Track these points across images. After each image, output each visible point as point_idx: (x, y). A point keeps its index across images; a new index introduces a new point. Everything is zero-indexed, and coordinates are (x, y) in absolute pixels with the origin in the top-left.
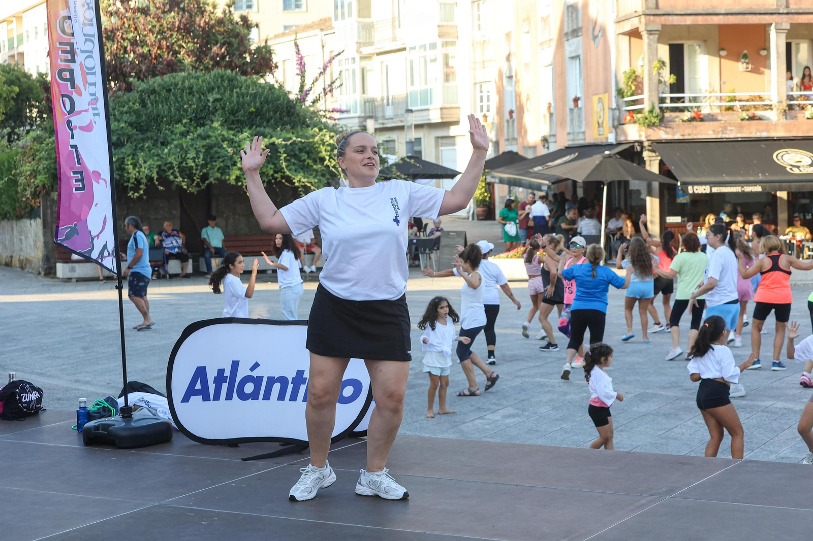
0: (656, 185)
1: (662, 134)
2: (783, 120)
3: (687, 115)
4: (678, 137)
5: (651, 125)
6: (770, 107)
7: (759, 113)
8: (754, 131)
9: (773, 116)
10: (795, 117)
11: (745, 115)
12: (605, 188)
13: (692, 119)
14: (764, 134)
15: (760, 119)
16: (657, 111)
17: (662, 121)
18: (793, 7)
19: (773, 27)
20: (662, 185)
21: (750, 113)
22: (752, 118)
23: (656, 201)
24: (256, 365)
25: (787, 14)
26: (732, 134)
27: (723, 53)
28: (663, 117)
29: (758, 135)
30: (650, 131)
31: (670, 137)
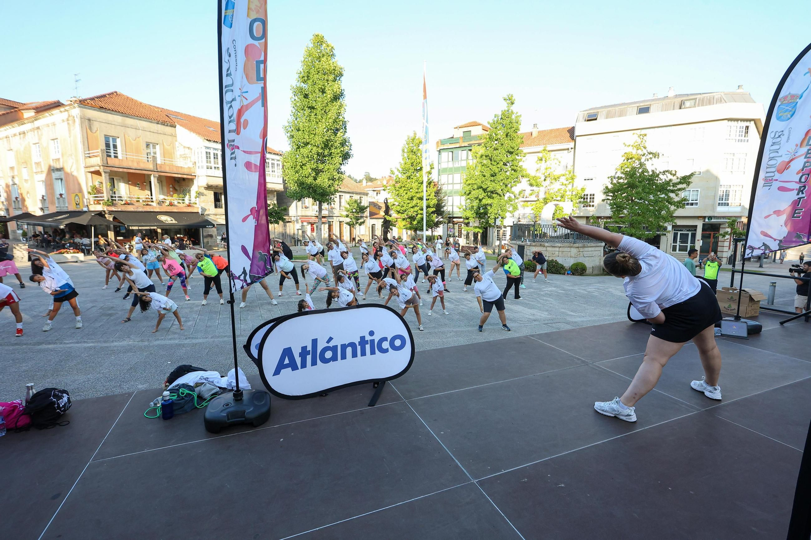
0: (112, 226)
1: (113, 209)
2: (158, 206)
3: (122, 203)
4: (119, 210)
5: (108, 205)
6: (153, 202)
7: (149, 203)
8: (148, 209)
9: (154, 204)
10: (162, 205)
11: (144, 204)
12: (93, 228)
13: (125, 204)
14: (152, 210)
15: (150, 205)
16: (110, 200)
17: (113, 205)
18: (159, 170)
19: (152, 175)
20: (114, 226)
21: (147, 203)
22: (147, 205)
23: (113, 233)
24: (331, 339)
25: (158, 172)
26: (140, 210)
27: (130, 183)
28: (113, 203)
29: (150, 210)
30: (108, 207)
31: (116, 210)
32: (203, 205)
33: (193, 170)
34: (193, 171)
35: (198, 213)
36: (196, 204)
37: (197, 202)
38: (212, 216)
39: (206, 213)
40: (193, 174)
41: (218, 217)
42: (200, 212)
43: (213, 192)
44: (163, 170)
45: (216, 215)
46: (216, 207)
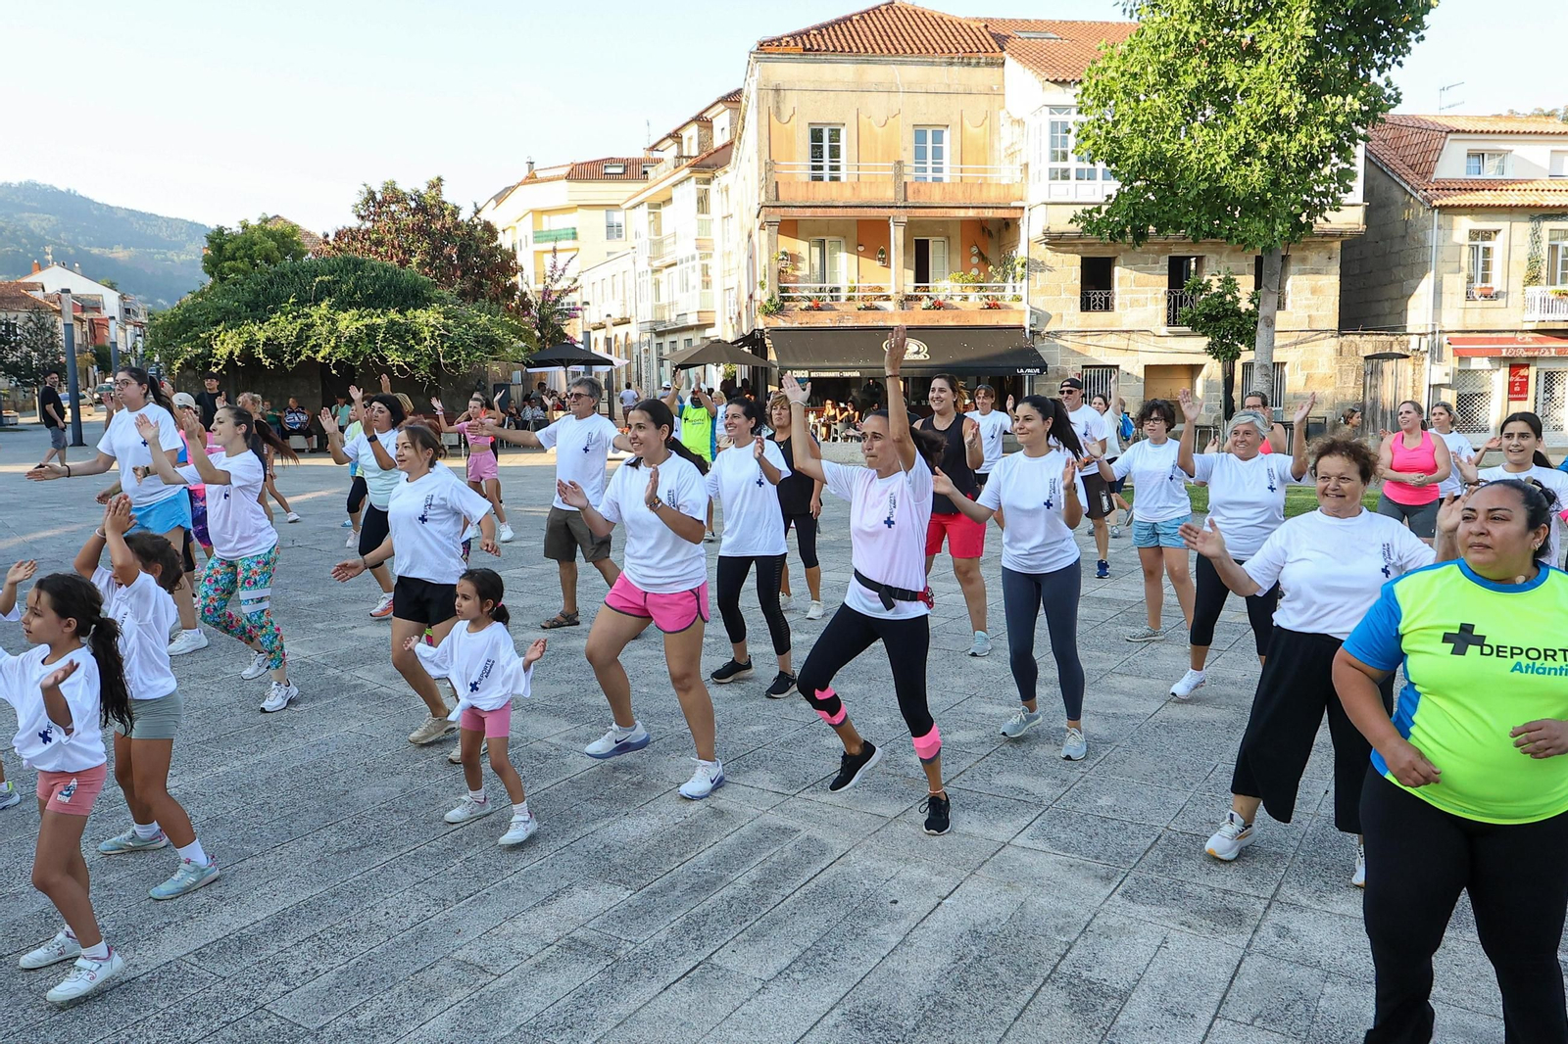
1: (780, 322)
2: (900, 311)
3: (805, 304)
4: (796, 325)
5: (772, 314)
6: (888, 298)
7: (877, 303)
8: (870, 320)
9: (890, 306)
10: (912, 308)
11: (861, 304)
13: (808, 309)
14: (881, 324)
15: (877, 309)
16: (777, 299)
17: (780, 310)
18: (911, 201)
19: (893, 220)
21: (868, 304)
22: (867, 308)
25: (905, 207)
26: (849, 322)
27: (862, 249)
28: (783, 305)
29: (875, 324)
30: (768, 319)
31: (788, 325)
32: (1039, 303)
33: (1016, 192)
34: (1018, 194)
35: (1022, 328)
36: (1019, 299)
37: (1023, 294)
38: (1069, 337)
39: (1050, 327)
40: (1012, 205)
41: (1089, 340)
42: (1027, 325)
43: (1078, 258)
44: (922, 200)
45: (1083, 333)
46: (1086, 306)
